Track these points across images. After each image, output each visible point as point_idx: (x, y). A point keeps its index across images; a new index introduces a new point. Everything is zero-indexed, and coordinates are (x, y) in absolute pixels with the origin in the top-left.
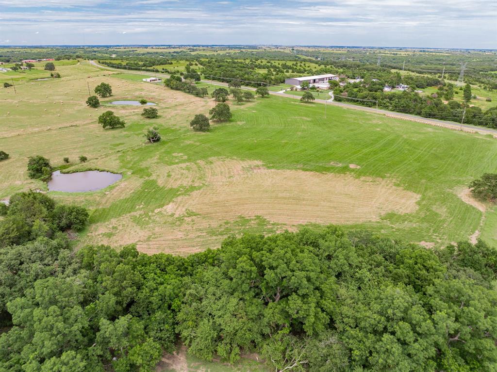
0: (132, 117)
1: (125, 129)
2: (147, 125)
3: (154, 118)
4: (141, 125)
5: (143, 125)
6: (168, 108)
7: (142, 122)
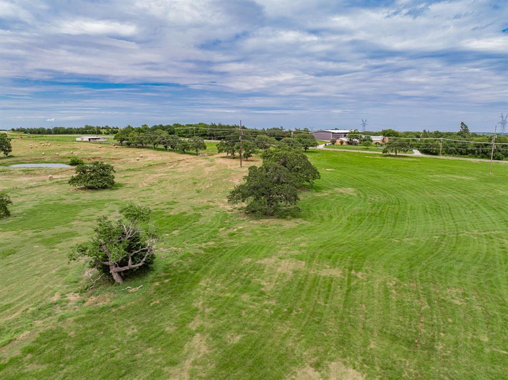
0: (43, 189)
1: (10, 220)
2: (86, 206)
3: (104, 188)
4: (68, 206)
5: (74, 206)
6: (134, 170)
7: (69, 200)
